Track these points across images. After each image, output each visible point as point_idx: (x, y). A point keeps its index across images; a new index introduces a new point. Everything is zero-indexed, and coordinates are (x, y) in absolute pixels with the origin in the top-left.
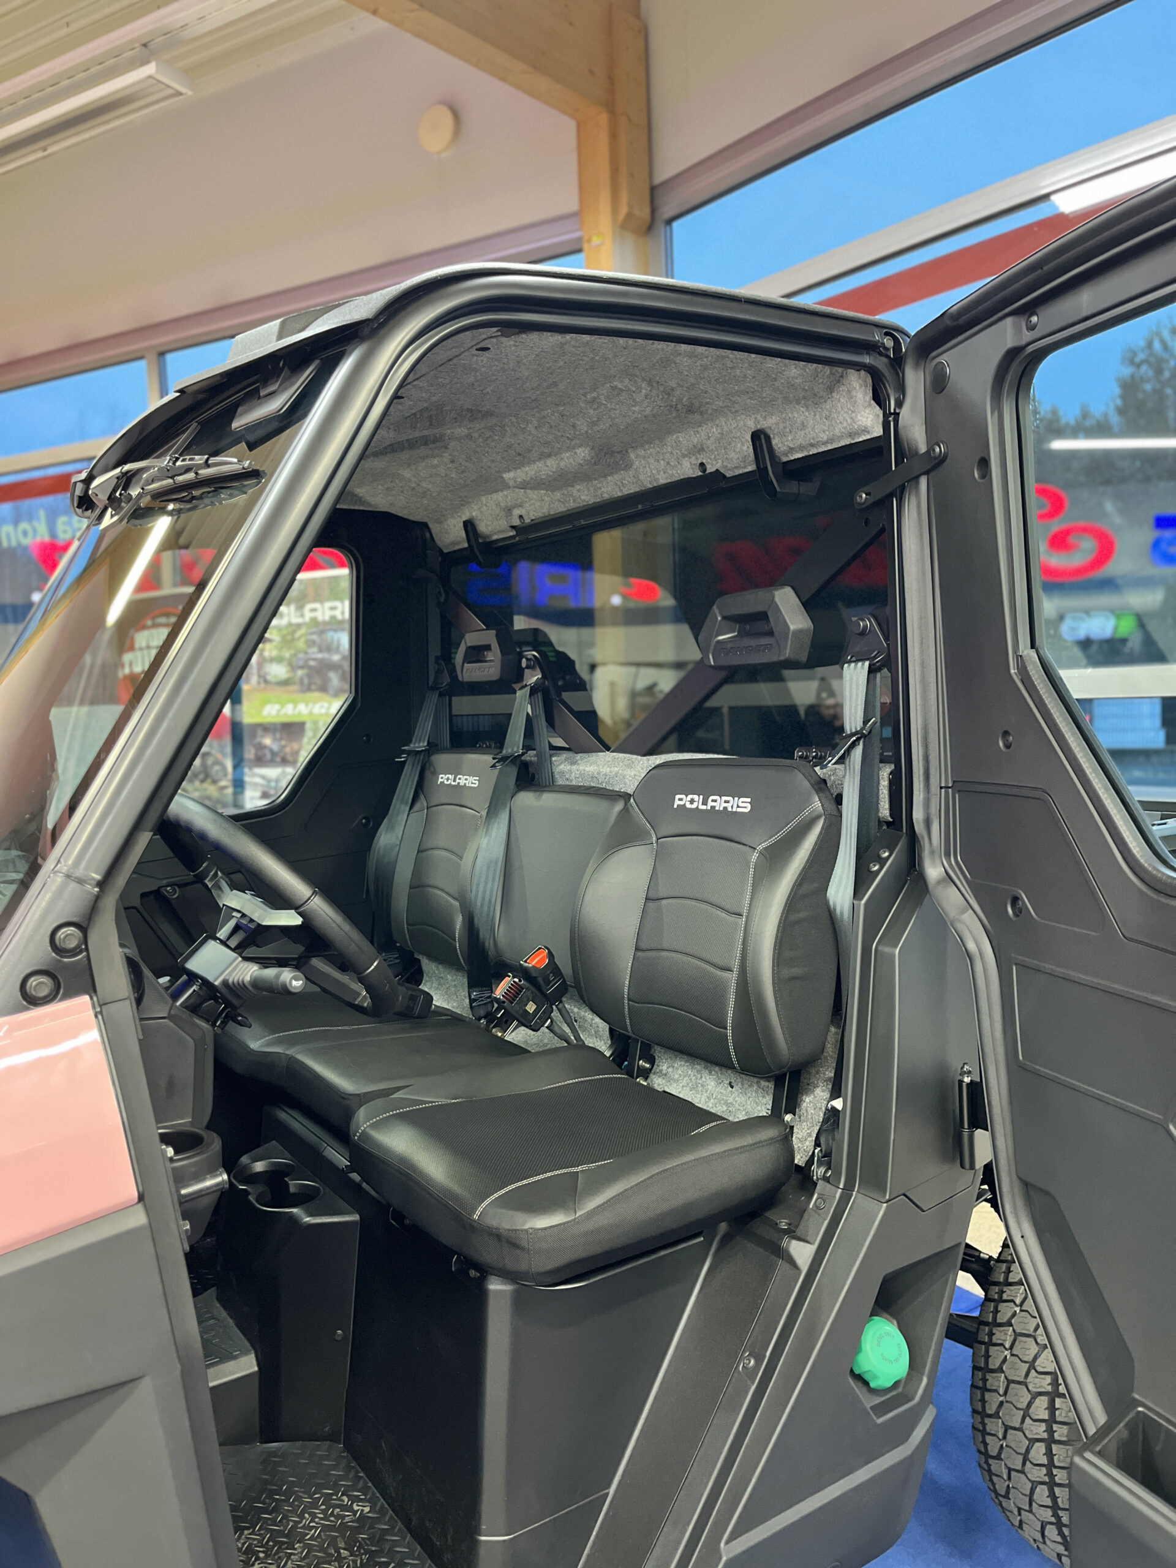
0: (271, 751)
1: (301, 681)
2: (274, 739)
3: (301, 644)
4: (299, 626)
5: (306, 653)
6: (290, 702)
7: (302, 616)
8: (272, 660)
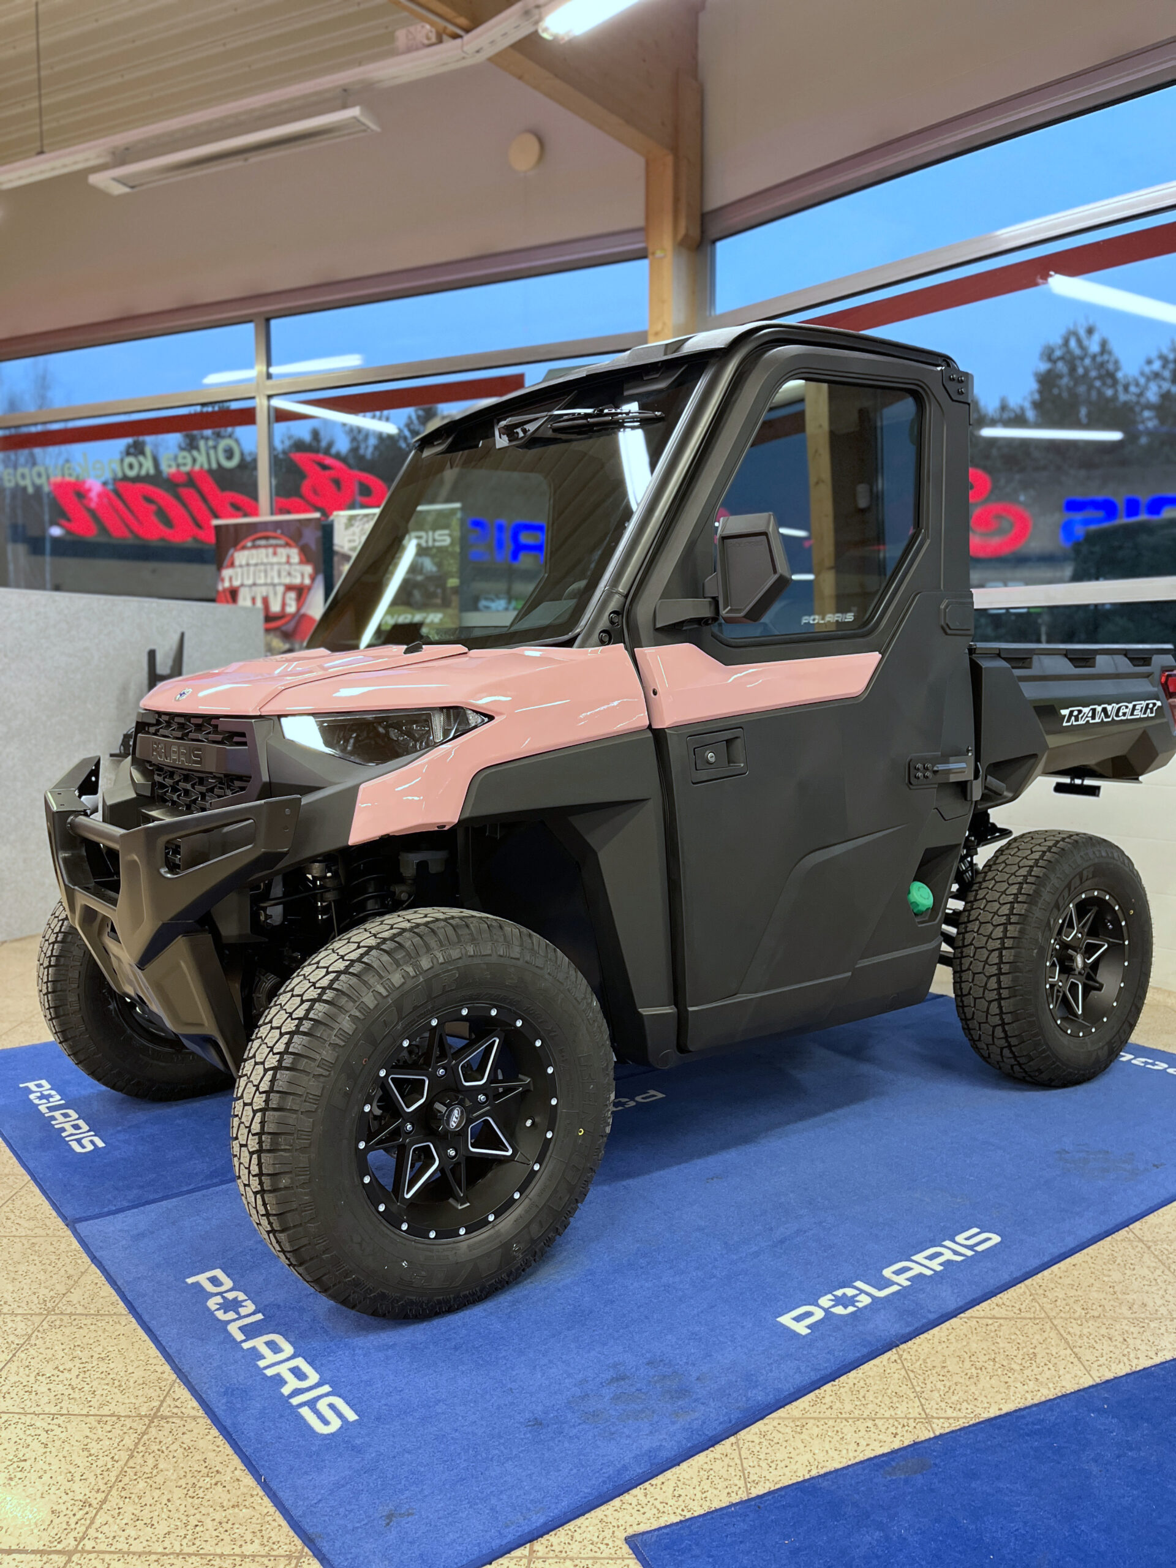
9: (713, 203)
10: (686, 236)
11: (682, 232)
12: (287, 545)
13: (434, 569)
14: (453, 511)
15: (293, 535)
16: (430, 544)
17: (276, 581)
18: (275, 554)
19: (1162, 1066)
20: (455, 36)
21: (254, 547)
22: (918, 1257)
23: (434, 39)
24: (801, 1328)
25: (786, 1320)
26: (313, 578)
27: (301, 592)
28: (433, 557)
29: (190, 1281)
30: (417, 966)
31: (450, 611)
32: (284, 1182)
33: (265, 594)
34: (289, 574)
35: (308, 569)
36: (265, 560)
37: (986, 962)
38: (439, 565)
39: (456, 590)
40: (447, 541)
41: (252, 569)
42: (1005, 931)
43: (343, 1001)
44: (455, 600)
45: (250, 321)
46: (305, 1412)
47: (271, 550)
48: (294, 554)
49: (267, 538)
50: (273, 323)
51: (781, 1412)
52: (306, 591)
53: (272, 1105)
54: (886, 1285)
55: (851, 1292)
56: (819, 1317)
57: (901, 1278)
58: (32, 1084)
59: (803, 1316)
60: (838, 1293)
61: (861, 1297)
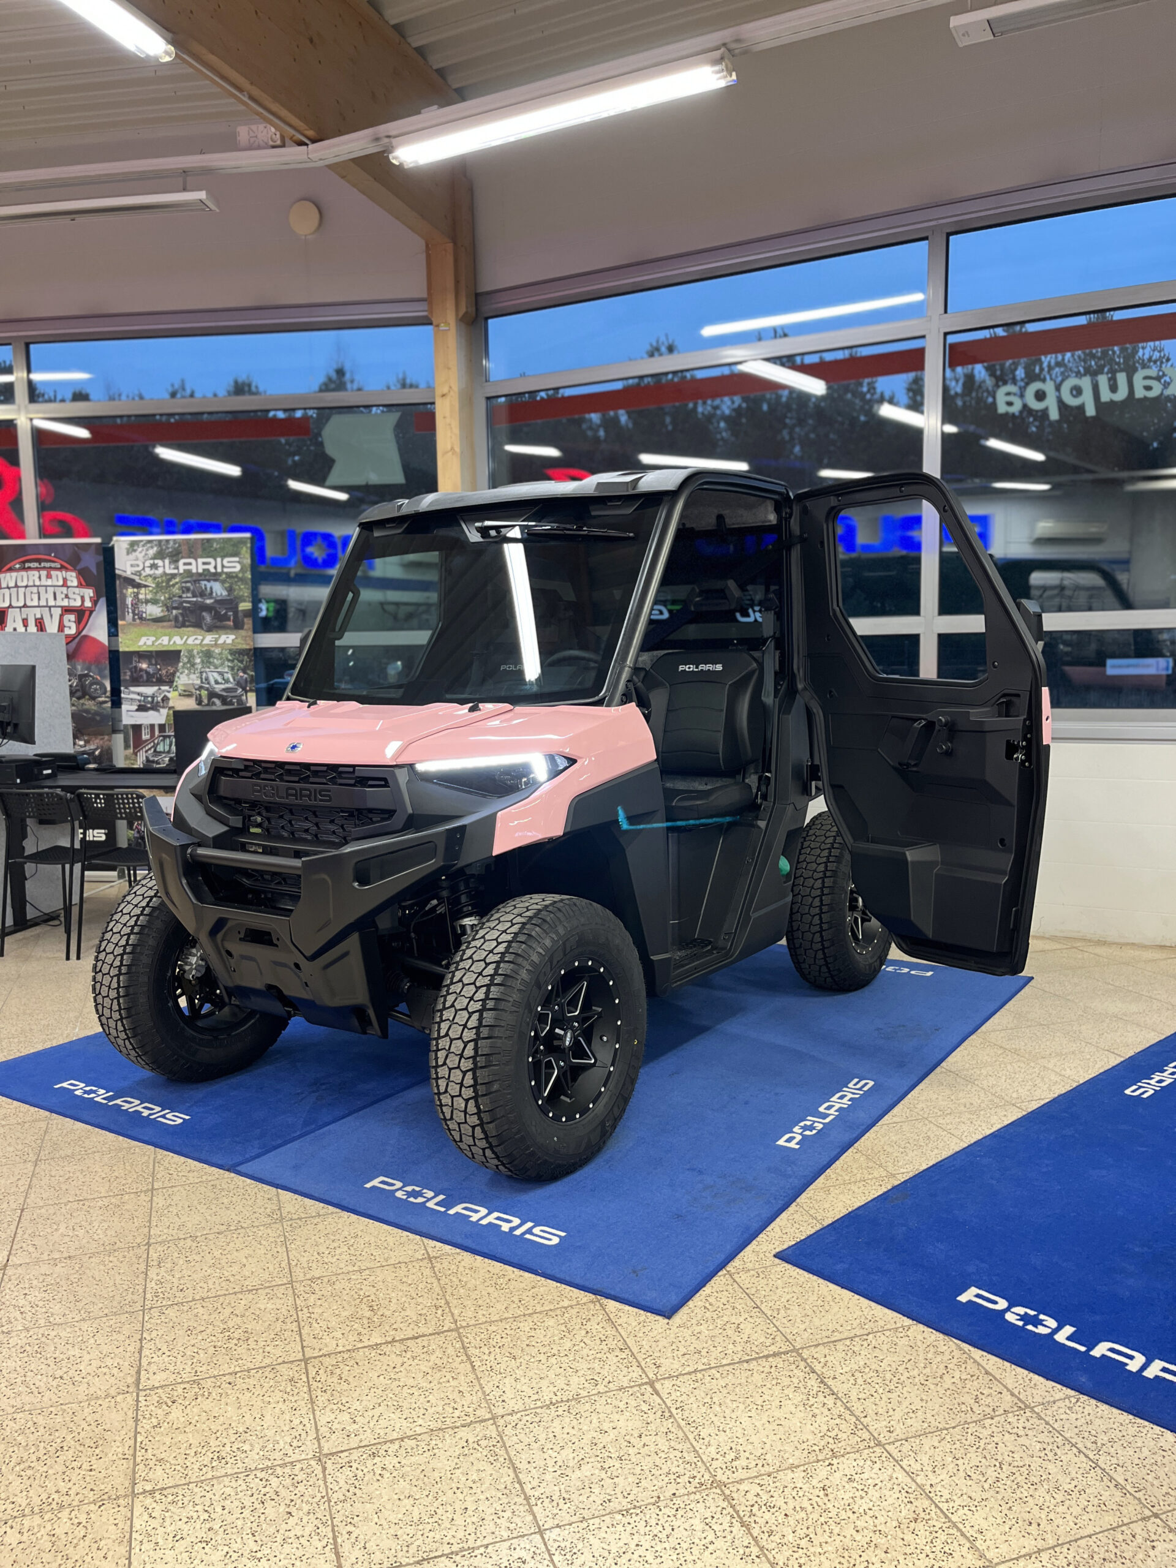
0: (147, 673)
1: (176, 617)
2: (150, 664)
3: (176, 590)
4: (173, 576)
5: (180, 597)
6: (165, 635)
7: (177, 568)
8: (147, 602)
9: (486, 286)
10: (466, 313)
11: (463, 310)
12: (62, 568)
13: (225, 593)
14: (242, 541)
15: (71, 559)
16: (219, 570)
17: (52, 603)
18: (49, 576)
19: (906, 970)
20: (301, 144)
21: (24, 569)
22: (834, 1099)
23: (279, 142)
24: (793, 1145)
25: (781, 1142)
26: (95, 602)
27: (82, 615)
28: (223, 582)
29: (368, 1185)
30: (557, 933)
31: (242, 633)
32: (496, 1087)
33: (39, 616)
34: (67, 596)
35: (89, 593)
36: (37, 583)
38: (230, 590)
39: (247, 613)
40: (238, 568)
41: (21, 590)
42: (823, 882)
43: (520, 960)
44: (248, 623)
45: (9, 344)
46: (528, 1236)
47: (44, 573)
48: (73, 578)
49: (39, 561)
50: (32, 346)
51: (812, 1187)
52: (87, 613)
53: (482, 1036)
54: (825, 1116)
55: (808, 1123)
56: (799, 1138)
57: (832, 1111)
58: (65, 1085)
59: (789, 1140)
60: (802, 1124)
61: (816, 1124)
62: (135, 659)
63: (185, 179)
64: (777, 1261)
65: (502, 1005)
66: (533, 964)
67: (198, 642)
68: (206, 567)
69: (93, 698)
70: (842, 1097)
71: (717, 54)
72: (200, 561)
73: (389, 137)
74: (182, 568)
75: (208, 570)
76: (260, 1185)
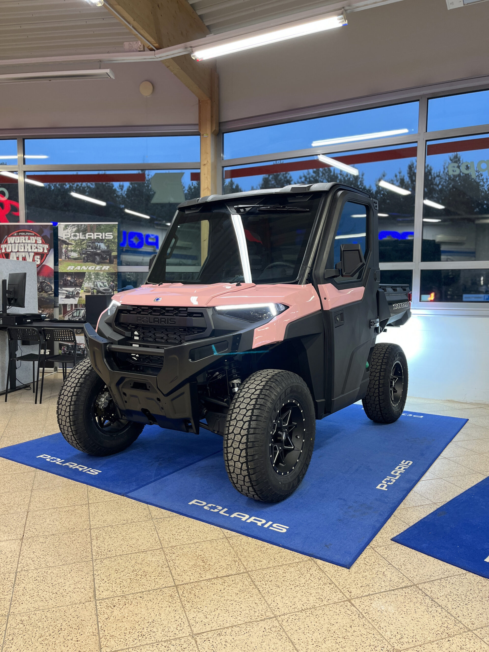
0: (70, 281)
1: (84, 258)
2: (72, 278)
3: (84, 246)
4: (84, 240)
5: (86, 249)
6: (79, 266)
7: (85, 237)
9: (224, 119)
10: (215, 130)
11: (214, 129)
12: (35, 235)
13: (106, 248)
14: (114, 226)
15: (39, 232)
16: (104, 238)
17: (30, 250)
18: (29, 239)
20: (151, 50)
21: (18, 235)
22: (397, 468)
23: (142, 49)
24: (384, 488)
25: (378, 487)
26: (49, 251)
27: (43, 256)
28: (105, 243)
29: (190, 503)
30: (282, 386)
31: (113, 265)
32: (256, 457)
33: (24, 256)
34: (37, 248)
35: (46, 246)
36: (24, 242)
37: (374, 384)
38: (108, 247)
39: (115, 257)
40: (112, 237)
41: (17, 245)
43: (267, 398)
44: (116, 261)
45: (16, 139)
46: (271, 528)
47: (27, 237)
48: (39, 240)
49: (25, 232)
50: (26, 140)
51: (399, 508)
52: (45, 255)
53: (250, 433)
54: (395, 476)
55: (388, 479)
56: (386, 486)
57: (397, 474)
58: (41, 456)
59: (382, 486)
60: (385, 479)
61: (392, 480)
62: (65, 275)
63: (100, 64)
64: (393, 542)
65: (260, 418)
66: (273, 400)
67: (93, 269)
68: (98, 236)
69: (46, 292)
70: (400, 468)
71: (340, 11)
72: (95, 234)
73: (191, 47)
74: (87, 237)
75: (99, 238)
76: (139, 503)
